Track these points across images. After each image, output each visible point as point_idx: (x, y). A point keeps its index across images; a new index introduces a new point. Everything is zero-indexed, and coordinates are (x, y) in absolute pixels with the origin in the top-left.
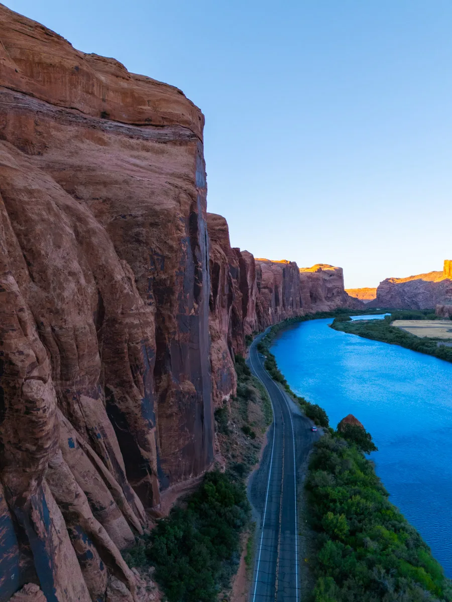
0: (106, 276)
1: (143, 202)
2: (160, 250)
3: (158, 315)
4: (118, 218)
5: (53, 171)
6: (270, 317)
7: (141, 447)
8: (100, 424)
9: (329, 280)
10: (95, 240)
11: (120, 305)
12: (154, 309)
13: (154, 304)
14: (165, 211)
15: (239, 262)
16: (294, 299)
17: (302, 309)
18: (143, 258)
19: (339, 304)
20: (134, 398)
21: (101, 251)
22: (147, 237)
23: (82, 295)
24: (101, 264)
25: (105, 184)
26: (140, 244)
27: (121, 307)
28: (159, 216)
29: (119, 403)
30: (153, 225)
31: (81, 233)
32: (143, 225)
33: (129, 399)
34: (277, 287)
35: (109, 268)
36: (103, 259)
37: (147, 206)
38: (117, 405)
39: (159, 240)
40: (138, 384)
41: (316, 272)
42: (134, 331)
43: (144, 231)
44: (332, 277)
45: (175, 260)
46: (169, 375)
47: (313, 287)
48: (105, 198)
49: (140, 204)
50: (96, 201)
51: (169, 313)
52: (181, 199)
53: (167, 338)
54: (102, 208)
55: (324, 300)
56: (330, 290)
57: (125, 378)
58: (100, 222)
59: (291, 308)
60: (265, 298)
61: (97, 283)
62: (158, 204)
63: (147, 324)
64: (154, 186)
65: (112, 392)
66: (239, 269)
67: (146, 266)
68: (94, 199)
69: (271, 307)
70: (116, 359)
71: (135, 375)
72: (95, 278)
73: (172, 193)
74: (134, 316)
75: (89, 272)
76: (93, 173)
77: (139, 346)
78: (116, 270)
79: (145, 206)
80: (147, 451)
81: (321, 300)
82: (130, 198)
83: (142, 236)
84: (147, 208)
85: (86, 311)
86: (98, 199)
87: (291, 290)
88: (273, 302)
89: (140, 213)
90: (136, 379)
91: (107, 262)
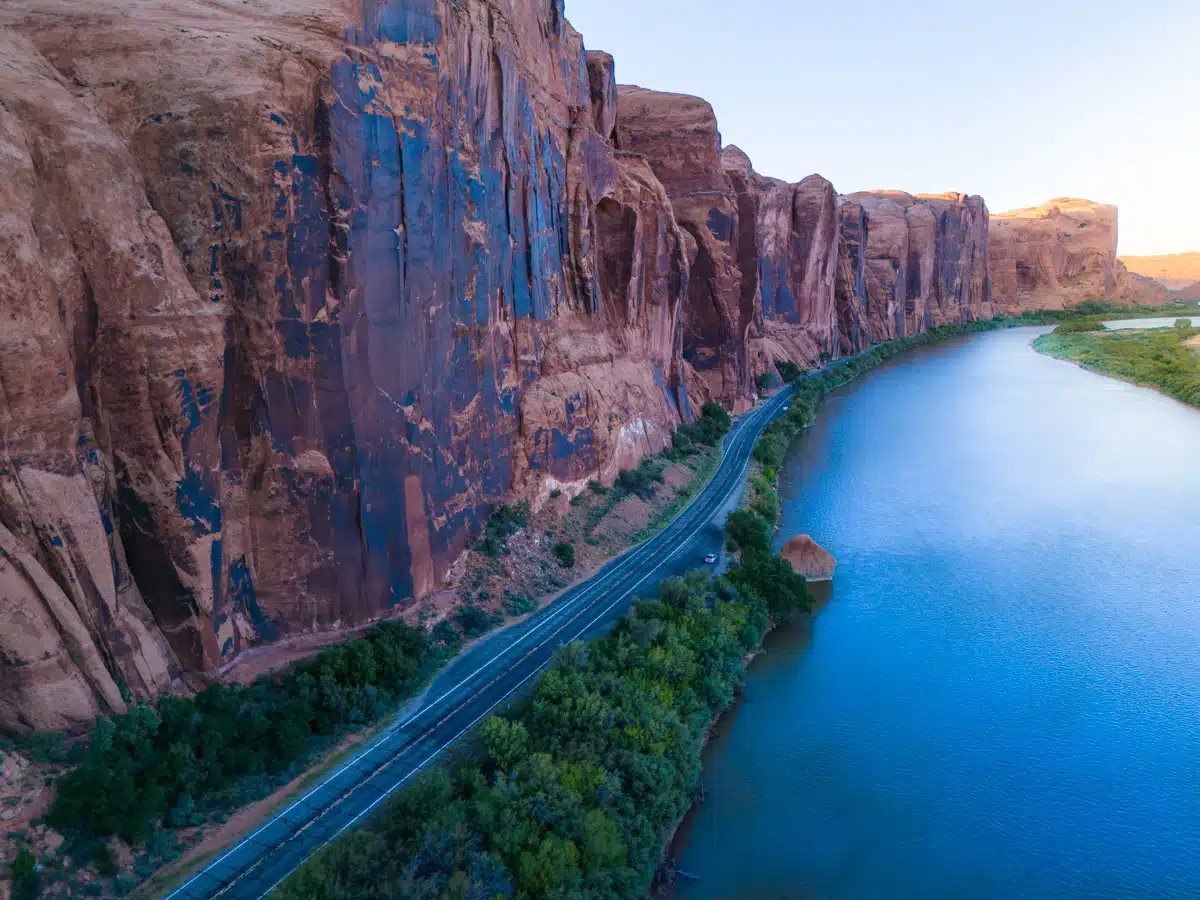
0: (95, 243)
1: (193, 85)
2: (231, 186)
3: (233, 323)
4: (147, 121)
5: (37, 31)
6: (891, 323)
7: (178, 565)
8: (64, 521)
9: (1077, 236)
10: (74, 171)
11: (125, 301)
12: (224, 310)
13: (225, 299)
14: (236, 103)
15: (738, 203)
16: (965, 282)
17: (987, 304)
18: (199, 204)
19: (1093, 292)
20: (162, 477)
21: (84, 191)
22: (203, 160)
23: (24, 280)
24: (84, 218)
25: (126, 51)
26: (190, 175)
27: (129, 303)
28: (221, 115)
29: (138, 485)
30: (214, 133)
31: (46, 158)
32: (193, 134)
33: (153, 477)
34: (914, 258)
35: (100, 227)
36: (88, 209)
37: (201, 93)
38: (136, 489)
39: (227, 165)
40: (170, 452)
41: (1043, 217)
42: (158, 352)
43: (195, 147)
44: (1085, 229)
45: (259, 207)
46: (265, 439)
47: (1031, 253)
48: (125, 82)
49: (187, 89)
50: (111, 89)
51: (257, 318)
52: (285, 73)
53: (256, 368)
54: (121, 104)
55: (1054, 281)
56: (1073, 259)
57: (143, 440)
58: (119, 133)
59: (955, 302)
60: (882, 281)
61: (80, 258)
62: (223, 89)
63: (198, 338)
64: (222, 49)
65: (125, 464)
66: (737, 218)
67: (206, 221)
68: (106, 84)
69: (893, 299)
70: (126, 405)
71: (165, 436)
72: (76, 247)
73: (263, 63)
74: (161, 322)
75: (60, 236)
76: (107, 30)
77: (170, 383)
78: (116, 230)
79: (198, 93)
80: (192, 575)
81: (1046, 283)
82: (170, 77)
83: (193, 157)
84: (201, 98)
85: (35, 313)
86: (113, 85)
87: (960, 262)
88: (901, 291)
89: (186, 110)
90: (167, 443)
91: (96, 214)
